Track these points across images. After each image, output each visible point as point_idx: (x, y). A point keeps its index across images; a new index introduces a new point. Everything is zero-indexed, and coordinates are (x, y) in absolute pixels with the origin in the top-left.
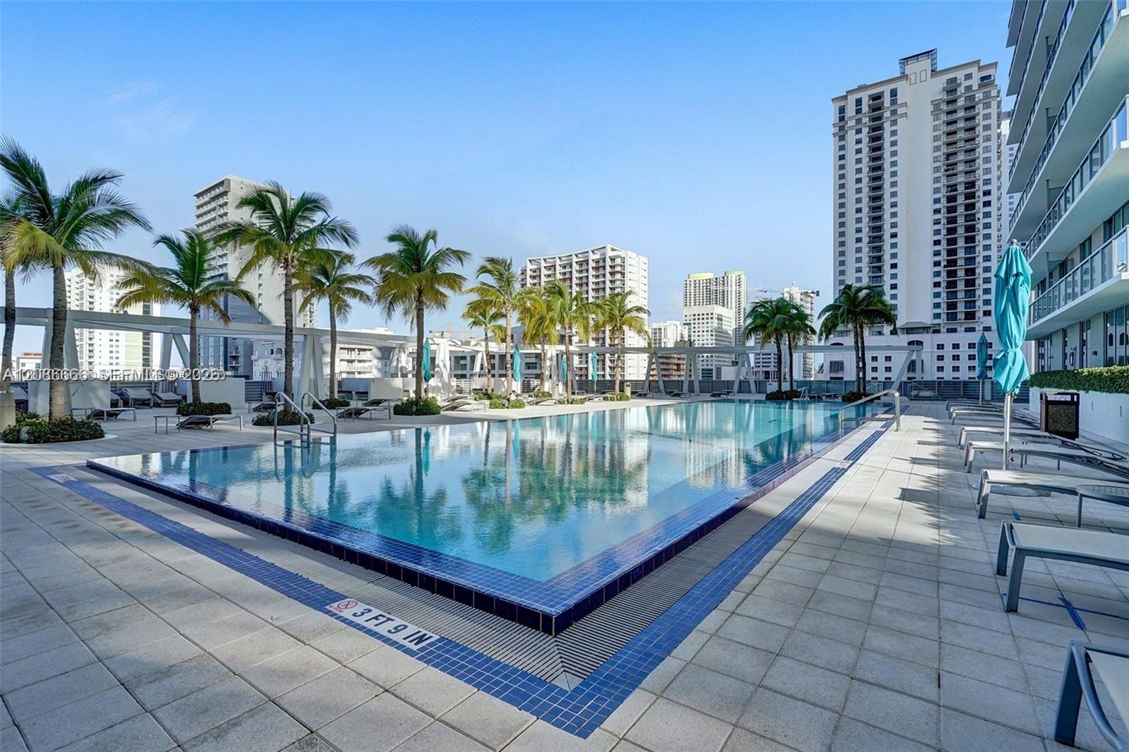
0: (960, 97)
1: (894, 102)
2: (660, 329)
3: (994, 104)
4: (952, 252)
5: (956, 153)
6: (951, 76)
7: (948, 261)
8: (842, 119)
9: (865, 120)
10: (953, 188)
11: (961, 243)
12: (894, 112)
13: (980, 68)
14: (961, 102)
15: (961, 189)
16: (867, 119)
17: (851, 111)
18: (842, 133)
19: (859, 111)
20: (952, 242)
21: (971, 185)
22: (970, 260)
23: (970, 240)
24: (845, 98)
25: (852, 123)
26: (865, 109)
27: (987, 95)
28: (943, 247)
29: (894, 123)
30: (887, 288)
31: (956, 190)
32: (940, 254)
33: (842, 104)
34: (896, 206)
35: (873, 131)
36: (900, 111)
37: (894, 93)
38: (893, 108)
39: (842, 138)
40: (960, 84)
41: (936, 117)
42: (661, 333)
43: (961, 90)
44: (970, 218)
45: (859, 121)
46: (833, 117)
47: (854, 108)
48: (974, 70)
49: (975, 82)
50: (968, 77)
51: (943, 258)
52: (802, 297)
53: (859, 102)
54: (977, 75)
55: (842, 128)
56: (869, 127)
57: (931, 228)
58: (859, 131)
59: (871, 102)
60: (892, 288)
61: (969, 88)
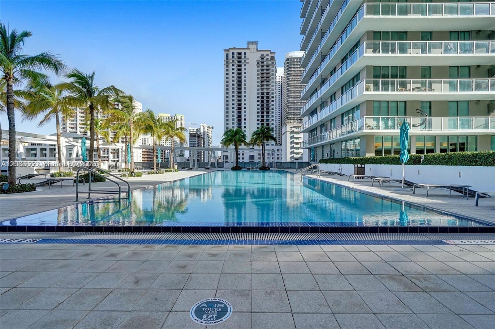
0: (265, 61)
1: (245, 57)
2: (145, 138)
3: (275, 67)
4: (263, 117)
5: (264, 81)
6: (263, 53)
7: (262, 120)
8: (227, 59)
9: (235, 61)
10: (263, 94)
11: (265, 114)
12: (245, 61)
13: (271, 53)
14: (265, 63)
15: (265, 94)
16: (236, 61)
17: (230, 56)
18: (227, 64)
19: (233, 57)
20: (263, 113)
21: (268, 93)
22: (268, 120)
23: (268, 113)
24: (228, 50)
25: (231, 61)
26: (236, 57)
27: (273, 63)
28: (260, 114)
29: (245, 65)
30: (243, 127)
31: (264, 95)
32: (259, 117)
33: (227, 52)
34: (246, 97)
35: (238, 67)
36: (247, 61)
37: (245, 53)
38: (245, 59)
39: (227, 66)
40: (265, 57)
41: (258, 67)
42: (145, 140)
43: (265, 59)
44: (268, 105)
45: (233, 61)
46: (224, 57)
47: (232, 56)
48: (269, 53)
49: (269, 58)
50: (267, 55)
51: (260, 118)
52: (208, 128)
53: (233, 53)
54: (270, 55)
55: (227, 62)
56: (237, 64)
57: (256, 107)
58: (233, 65)
59: (237, 55)
60: (244, 128)
61: (267, 59)
